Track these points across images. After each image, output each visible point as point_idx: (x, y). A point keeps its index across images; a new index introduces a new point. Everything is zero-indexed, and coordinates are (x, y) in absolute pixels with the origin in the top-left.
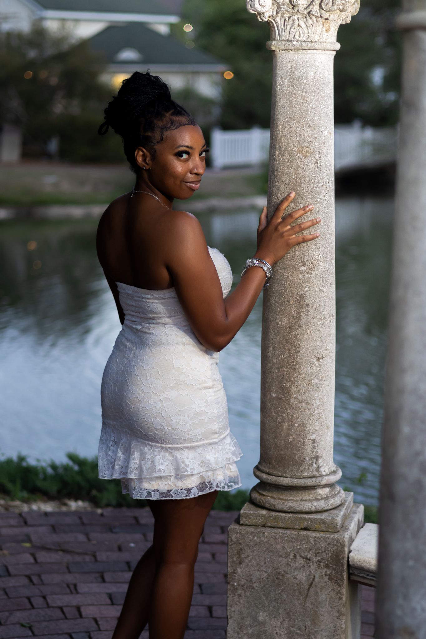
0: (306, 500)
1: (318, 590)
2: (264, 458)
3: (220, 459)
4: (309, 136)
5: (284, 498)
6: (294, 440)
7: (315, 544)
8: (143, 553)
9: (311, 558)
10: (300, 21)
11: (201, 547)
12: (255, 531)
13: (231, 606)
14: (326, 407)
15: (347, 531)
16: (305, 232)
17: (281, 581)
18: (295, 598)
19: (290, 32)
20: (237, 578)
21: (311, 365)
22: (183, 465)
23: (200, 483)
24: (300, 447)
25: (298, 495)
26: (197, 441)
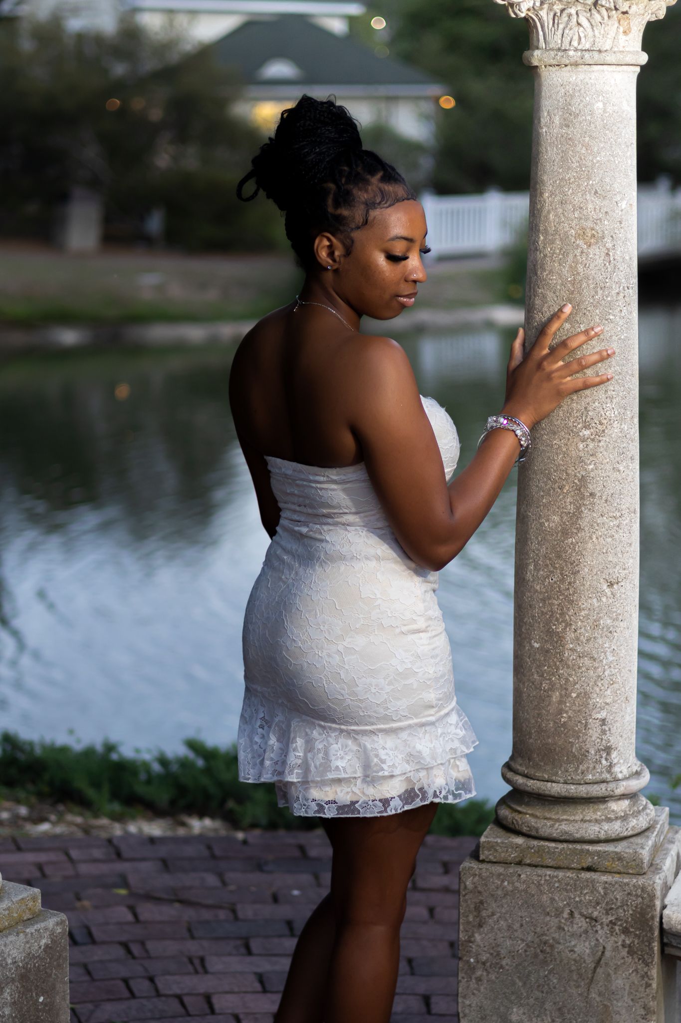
0: (590, 821)
1: (611, 971)
2: (520, 749)
3: (438, 751)
4: (595, 211)
5: (554, 817)
6: (571, 721)
7: (605, 894)
8: (315, 907)
9: (599, 918)
10: (580, 15)
11: (411, 896)
12: (505, 873)
13: (464, 997)
14: (624, 665)
15: (659, 873)
16: (589, 372)
17: (548, 955)
18: (572, 983)
19: (563, 35)
20: (474, 950)
21: (599, 594)
22: (376, 760)
23: (406, 791)
24: (580, 731)
25: (577, 813)
26: (399, 720)
